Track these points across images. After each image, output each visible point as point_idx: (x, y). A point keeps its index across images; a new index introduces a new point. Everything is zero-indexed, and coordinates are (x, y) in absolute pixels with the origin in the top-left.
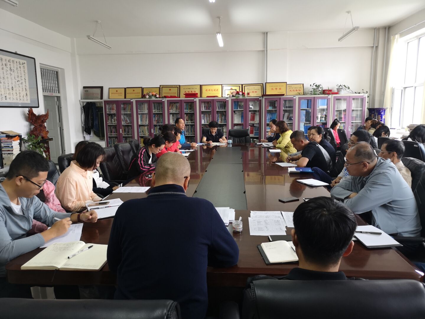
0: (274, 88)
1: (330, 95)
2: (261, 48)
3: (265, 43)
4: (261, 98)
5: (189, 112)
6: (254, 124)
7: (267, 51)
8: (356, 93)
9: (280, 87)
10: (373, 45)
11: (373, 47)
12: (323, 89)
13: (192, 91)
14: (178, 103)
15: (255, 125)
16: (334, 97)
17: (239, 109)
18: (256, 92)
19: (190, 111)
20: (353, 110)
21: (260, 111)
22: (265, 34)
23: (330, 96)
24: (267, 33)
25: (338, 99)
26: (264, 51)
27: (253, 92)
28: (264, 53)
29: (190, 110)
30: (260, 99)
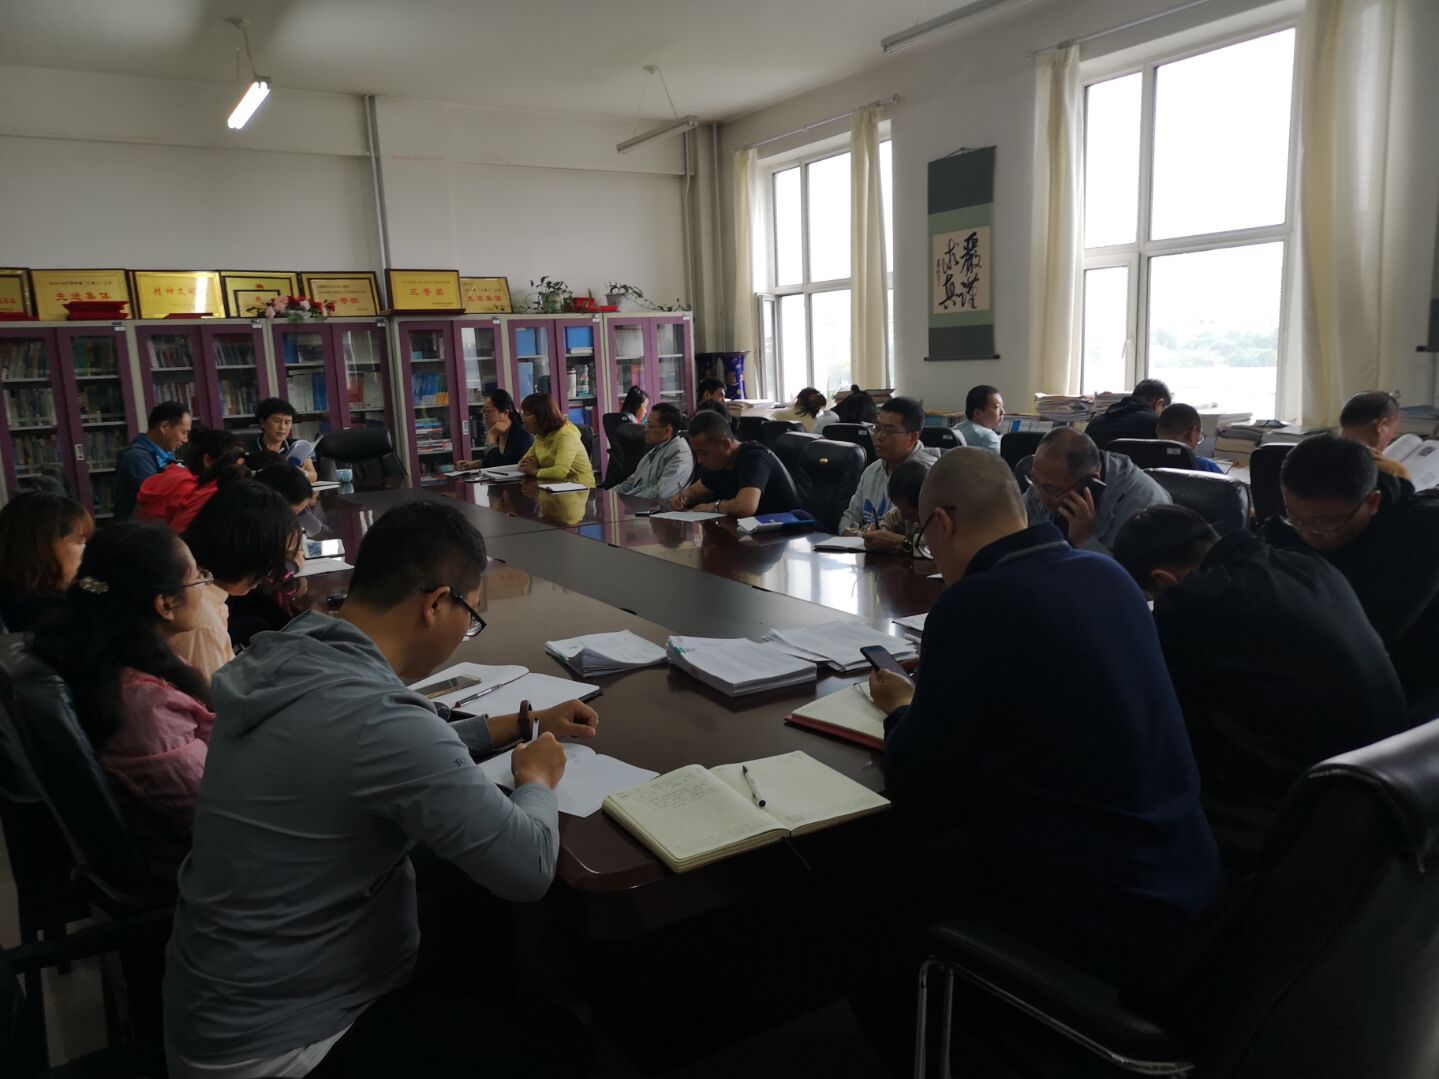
0: (420, 289)
1: (597, 315)
2: (357, 150)
3: (369, 131)
4: (381, 321)
5: (90, 377)
6: (362, 414)
7: (378, 160)
8: (662, 309)
9: (440, 286)
10: (683, 173)
11: (682, 178)
12: (574, 296)
13: (90, 295)
14: (35, 340)
15: (368, 417)
16: (610, 320)
17: (302, 362)
18: (354, 301)
19: (93, 374)
20: (661, 360)
21: (383, 368)
22: (367, 102)
23: (598, 318)
24: (372, 98)
25: (619, 327)
26: (368, 158)
27: (344, 301)
28: (367, 166)
29: (94, 370)
30: (379, 325)
